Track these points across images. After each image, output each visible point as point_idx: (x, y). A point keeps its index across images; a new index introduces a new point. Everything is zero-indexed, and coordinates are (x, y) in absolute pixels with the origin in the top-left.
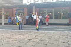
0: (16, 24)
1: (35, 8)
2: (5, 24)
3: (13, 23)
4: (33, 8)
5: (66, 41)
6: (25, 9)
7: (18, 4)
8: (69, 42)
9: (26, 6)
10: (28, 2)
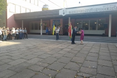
0: (52, 34)
1: (71, 19)
2: (43, 34)
3: (50, 33)
4: (68, 19)
5: (97, 52)
6: (61, 20)
7: (54, 16)
8: (100, 53)
9: (61, 17)
10: (64, 14)
